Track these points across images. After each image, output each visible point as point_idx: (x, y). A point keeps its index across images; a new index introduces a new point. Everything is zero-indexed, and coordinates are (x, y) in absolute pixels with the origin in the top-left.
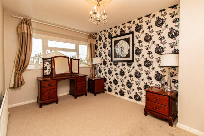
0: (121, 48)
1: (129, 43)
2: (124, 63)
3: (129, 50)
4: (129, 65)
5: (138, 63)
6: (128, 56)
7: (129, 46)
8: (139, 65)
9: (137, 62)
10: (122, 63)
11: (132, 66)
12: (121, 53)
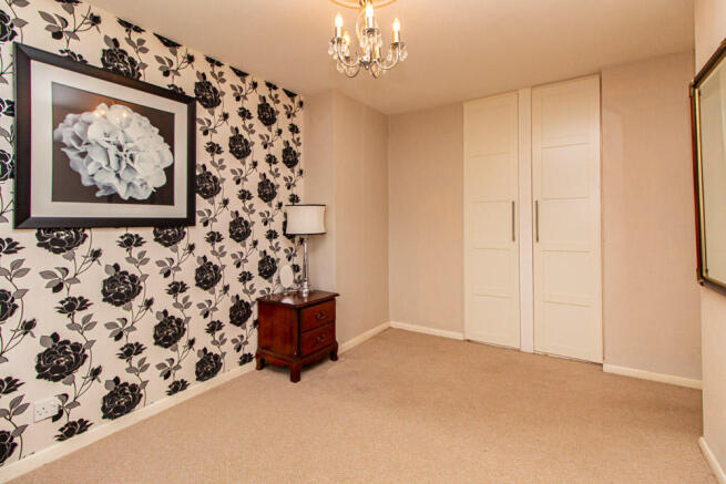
0: (120, 148)
1: (169, 137)
2: (133, 231)
3: (169, 171)
4: (169, 241)
5: (208, 229)
6: (163, 195)
7: (172, 150)
8: (214, 238)
9: (206, 224)
10: (123, 231)
11: (182, 245)
12: (118, 176)
